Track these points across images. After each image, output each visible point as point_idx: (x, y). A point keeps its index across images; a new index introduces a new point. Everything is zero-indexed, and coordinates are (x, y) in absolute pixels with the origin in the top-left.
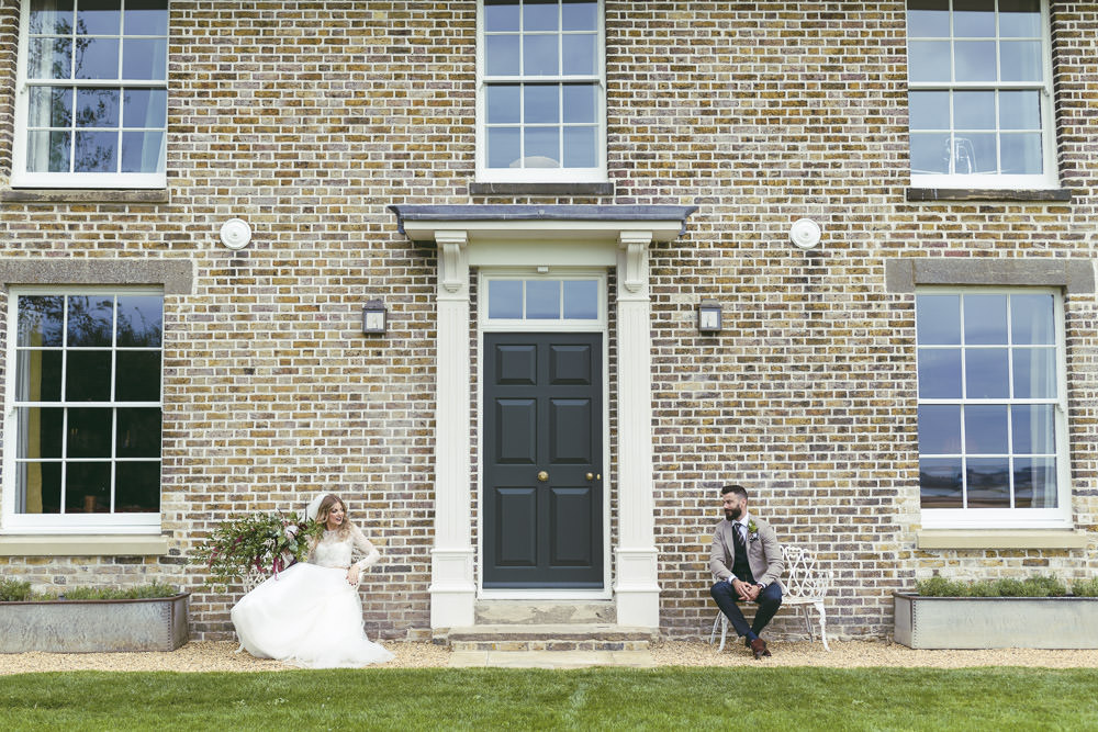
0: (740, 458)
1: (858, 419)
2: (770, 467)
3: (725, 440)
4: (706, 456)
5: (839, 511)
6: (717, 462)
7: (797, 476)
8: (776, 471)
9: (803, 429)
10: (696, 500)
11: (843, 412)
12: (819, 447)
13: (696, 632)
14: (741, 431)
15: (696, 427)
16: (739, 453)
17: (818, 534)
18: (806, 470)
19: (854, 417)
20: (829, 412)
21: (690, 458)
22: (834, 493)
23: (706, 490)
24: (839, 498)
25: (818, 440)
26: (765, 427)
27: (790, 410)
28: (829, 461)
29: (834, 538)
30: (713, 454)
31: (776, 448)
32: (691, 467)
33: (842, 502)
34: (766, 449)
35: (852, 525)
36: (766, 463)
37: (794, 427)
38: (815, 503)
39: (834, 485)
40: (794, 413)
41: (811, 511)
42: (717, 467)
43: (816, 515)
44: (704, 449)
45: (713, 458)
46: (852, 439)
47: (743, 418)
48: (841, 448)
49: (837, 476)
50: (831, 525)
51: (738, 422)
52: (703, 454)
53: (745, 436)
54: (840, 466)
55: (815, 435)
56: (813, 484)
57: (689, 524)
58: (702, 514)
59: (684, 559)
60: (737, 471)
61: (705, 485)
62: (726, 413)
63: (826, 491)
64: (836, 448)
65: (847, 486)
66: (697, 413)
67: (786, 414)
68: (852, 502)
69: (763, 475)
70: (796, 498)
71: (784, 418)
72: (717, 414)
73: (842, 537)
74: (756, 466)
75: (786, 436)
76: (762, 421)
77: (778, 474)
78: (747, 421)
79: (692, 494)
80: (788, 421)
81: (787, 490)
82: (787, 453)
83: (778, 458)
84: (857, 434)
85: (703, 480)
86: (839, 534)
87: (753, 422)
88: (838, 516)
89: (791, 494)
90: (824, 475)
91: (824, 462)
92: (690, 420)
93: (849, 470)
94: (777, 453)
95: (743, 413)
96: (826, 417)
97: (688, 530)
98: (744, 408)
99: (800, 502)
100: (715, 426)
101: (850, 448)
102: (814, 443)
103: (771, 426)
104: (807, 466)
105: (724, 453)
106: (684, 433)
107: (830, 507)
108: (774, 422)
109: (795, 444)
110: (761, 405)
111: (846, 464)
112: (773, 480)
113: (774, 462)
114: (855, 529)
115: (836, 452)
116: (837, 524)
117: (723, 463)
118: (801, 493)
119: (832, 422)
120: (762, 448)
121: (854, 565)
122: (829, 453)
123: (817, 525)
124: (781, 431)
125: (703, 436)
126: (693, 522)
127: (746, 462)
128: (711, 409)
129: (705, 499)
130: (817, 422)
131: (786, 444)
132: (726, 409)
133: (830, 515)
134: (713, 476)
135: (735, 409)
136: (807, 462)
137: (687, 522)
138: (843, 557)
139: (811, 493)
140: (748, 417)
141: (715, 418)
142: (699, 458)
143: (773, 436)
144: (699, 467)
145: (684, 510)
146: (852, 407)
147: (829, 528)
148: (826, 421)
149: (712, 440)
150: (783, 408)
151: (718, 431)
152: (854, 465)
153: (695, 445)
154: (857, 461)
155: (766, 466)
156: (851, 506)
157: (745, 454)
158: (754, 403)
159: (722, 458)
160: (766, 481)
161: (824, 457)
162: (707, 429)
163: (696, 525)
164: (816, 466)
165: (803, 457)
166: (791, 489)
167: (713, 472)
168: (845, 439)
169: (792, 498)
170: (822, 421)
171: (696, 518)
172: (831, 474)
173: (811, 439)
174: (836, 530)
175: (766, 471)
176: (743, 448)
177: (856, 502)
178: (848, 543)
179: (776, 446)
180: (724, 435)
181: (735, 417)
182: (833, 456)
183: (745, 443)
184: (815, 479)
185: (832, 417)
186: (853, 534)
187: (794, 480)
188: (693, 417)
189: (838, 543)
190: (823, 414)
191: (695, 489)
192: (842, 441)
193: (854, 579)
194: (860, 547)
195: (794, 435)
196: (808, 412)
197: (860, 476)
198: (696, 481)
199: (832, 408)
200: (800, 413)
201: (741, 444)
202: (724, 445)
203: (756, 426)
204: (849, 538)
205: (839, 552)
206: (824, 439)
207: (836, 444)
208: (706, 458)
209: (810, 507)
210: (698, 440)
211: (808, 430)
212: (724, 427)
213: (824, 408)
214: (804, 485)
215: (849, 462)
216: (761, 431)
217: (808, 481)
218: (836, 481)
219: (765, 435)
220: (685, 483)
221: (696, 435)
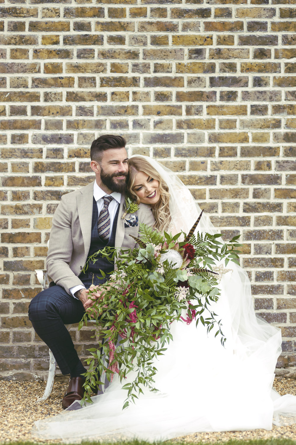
0: (101, 97)
1: (285, 37)
2: (148, 111)
3: (77, 68)
4: (46, 94)
5: (254, 179)
6: (64, 103)
7: (190, 125)
8: (157, 118)
9: (199, 53)
10: (31, 162)
11: (263, 26)
12: (223, 81)
13: (27, 366)
14: (103, 55)
15: (31, 48)
16: (98, 89)
17: (220, 214)
18: (204, 116)
19: (280, 35)
20: (239, 26)
21: (22, 96)
22: (246, 152)
23: (46, 147)
24: (253, 160)
25: (222, 70)
26: (140, 49)
27: (180, 22)
28: (239, 102)
29: (245, 222)
30: (59, 90)
31: (157, 82)
32: (22, 111)
33: (259, 166)
34: (142, 82)
35: (273, 200)
36: (140, 104)
37: (186, 49)
38: (216, 167)
39: (246, 140)
40: (186, 27)
41: (211, 180)
42: (65, 112)
43: (219, 186)
44: (43, 82)
45: (58, 97)
46: (275, 68)
47: (106, 34)
48: (258, 82)
49: (252, 125)
50: (241, 202)
51: (98, 40)
52: (41, 91)
53: (108, 62)
54: (256, 110)
55: (218, 62)
56: (214, 138)
57: (19, 199)
58: (39, 184)
59: (11, 253)
60: (95, 118)
61: (46, 139)
62: (79, 27)
63: (234, 149)
64: (251, 83)
65: (266, 140)
66: (34, 26)
67: (172, 28)
68: (273, 165)
69: (137, 124)
70: (188, 160)
71: (170, 34)
72: (65, 27)
73: (257, 219)
74: (125, 110)
75: (174, 63)
76: (136, 40)
77: (160, 122)
78: (112, 39)
79: (25, 154)
80: (177, 40)
81: (173, 147)
82: (174, 90)
83: (161, 97)
84: (283, 61)
85: (42, 131)
86: (253, 216)
87: (121, 40)
88: (251, 188)
89: (179, 153)
90: (231, 124)
91: (231, 103)
92: (22, 37)
93: (270, 116)
94: (159, 89)
95: (106, 27)
96: (236, 35)
97: (18, 210)
98: (107, 19)
99: (194, 166)
100: (61, 46)
101: (271, 82)
102: (217, 74)
103: (150, 47)
104: (205, 111)
105: (76, 89)
106: (13, 57)
107: (240, 173)
108: (155, 41)
109: (186, 76)
110: (136, 14)
111: (266, 108)
112: (152, 131)
113: (153, 103)
114: (278, 207)
115: (250, 88)
116: (251, 200)
117: (74, 105)
118: (195, 152)
119: (245, 41)
120: (135, 82)
121: (275, 263)
122: (239, 90)
123: (219, 202)
124: (166, 55)
125: (42, 62)
126: (26, 196)
127: (109, 103)
128: (56, 20)
129: (44, 160)
130: (222, 41)
131: (172, 75)
132: (79, 20)
133: (239, 185)
134: (58, 125)
135: (93, 21)
136: (205, 104)
137: (16, 196)
138: (259, 249)
139: (210, 153)
140: (114, 34)
141: (62, 35)
142: (35, 97)
143: (152, 63)
144: (36, 111)
145: (12, 179)
146: (277, 19)
147: (237, 205)
148: (236, 41)
149: (56, 68)
150: (168, 19)
151: (67, 54)
152: (278, 109)
153: (29, 77)
154: (283, 102)
155: (141, 110)
156: (273, 172)
157: (108, 90)
158: (123, 11)
159: (72, 97)
160: (141, 133)
161: (232, 96)
162: (50, 52)
163: (31, 201)
164: (219, 110)
165: (200, 96)
166: (180, 145)
167: (58, 118)
168: (263, 69)
169: (180, 159)
170: (228, 40)
171: (31, 190)
172: (242, 122)
173: (212, 68)
174: (249, 208)
175: (140, 117)
176: (105, 82)
177: (281, 166)
178: (266, 228)
179: (156, 78)
180: (75, 60)
181: (93, 33)
182: (246, 96)
183: (108, 74)
184: (217, 130)
185: (245, 33)
186: (274, 215)
187: (185, 132)
188: (27, 33)
189: (252, 228)
190: (231, 30)
191: (29, 145)
192: (260, 71)
193: (275, 283)
194: (285, 234)
195: (186, 61)
196: (209, 27)
197: (287, 126)
198: (30, 133)
199: (246, 21)
200: (195, 27)
201: (102, 75)
202: (76, 76)
203: (127, 47)
204: (267, 221)
205: (253, 242)
206: (232, 67)
207: (251, 76)
208: (47, 97)
209: (209, 173)
210: (34, 68)
211: (207, 55)
212: (75, 49)
213: (233, 19)
214: (200, 139)
215: (270, 104)
216: (134, 55)
217: (206, 133)
218: (250, 133)
219: (141, 60)
220: (13, 137)
221: (31, 60)
